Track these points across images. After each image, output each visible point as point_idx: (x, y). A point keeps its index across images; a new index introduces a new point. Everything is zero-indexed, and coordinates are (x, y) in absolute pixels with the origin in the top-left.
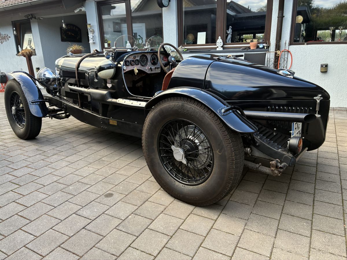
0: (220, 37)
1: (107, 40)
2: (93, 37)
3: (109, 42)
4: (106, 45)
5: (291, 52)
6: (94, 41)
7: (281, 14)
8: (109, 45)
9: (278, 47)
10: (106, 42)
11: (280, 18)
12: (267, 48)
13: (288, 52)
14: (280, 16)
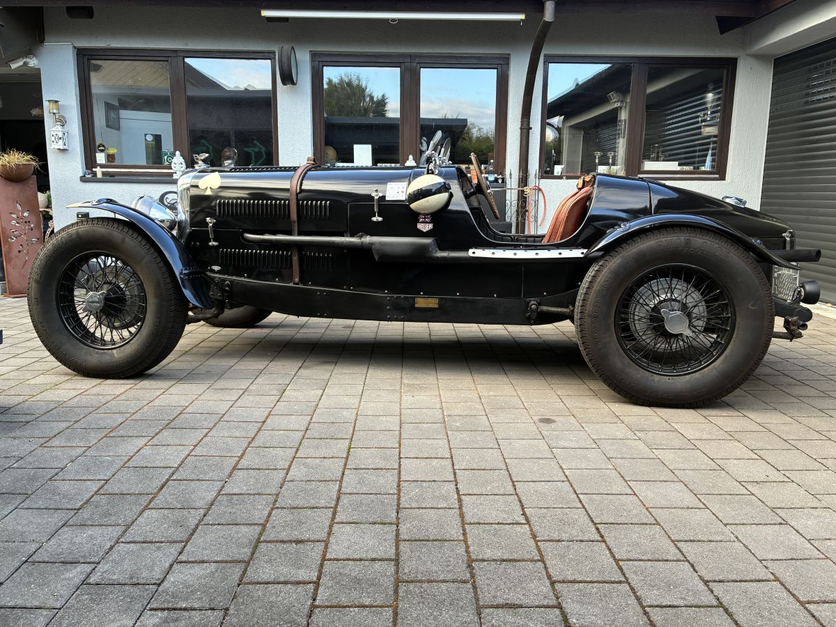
0: (411, 157)
1: (104, 146)
2: (64, 134)
3: (111, 151)
4: (101, 158)
5: (543, 189)
6: (65, 145)
7: (525, 123)
8: (110, 158)
9: (524, 181)
10: (102, 151)
11: (525, 131)
12: (503, 182)
13: (540, 190)
14: (525, 126)
